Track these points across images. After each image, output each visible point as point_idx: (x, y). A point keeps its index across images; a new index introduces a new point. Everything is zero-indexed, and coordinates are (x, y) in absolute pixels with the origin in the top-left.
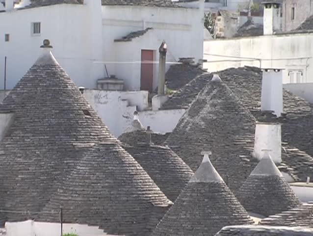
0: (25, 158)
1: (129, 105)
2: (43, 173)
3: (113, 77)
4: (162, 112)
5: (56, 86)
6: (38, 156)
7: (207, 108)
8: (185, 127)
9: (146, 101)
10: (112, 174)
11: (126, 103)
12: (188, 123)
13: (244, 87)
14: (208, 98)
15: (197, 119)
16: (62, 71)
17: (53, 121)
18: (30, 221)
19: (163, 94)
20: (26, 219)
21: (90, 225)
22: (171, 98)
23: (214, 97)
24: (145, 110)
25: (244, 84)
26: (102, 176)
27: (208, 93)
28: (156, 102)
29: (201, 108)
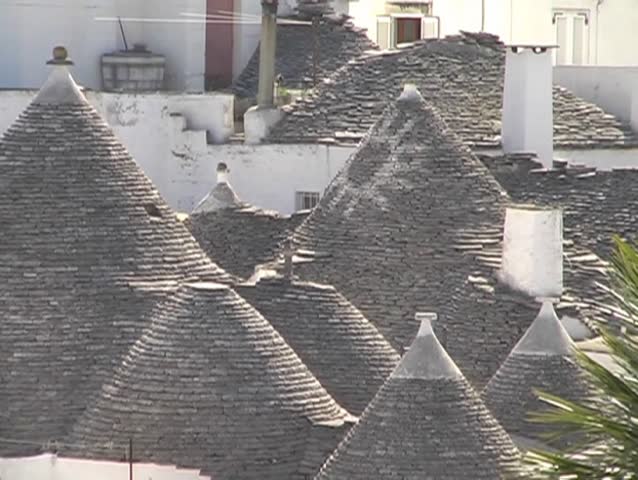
0: (26, 315)
1: (189, 127)
2: (67, 349)
3: (140, 50)
4: (269, 149)
5: (86, 151)
6: (55, 309)
7: (392, 165)
8: (341, 206)
9: (229, 117)
10: (222, 357)
11: (181, 122)
12: (348, 197)
13: (460, 85)
14: (393, 140)
15: (369, 191)
16: (96, 117)
17: (85, 233)
18: (47, 456)
19: (270, 104)
20: (38, 452)
21: (180, 466)
22: (289, 114)
23: (407, 138)
24: (228, 141)
25: (461, 78)
26: (202, 360)
27: (393, 129)
28: (256, 123)
29: (378, 164)
